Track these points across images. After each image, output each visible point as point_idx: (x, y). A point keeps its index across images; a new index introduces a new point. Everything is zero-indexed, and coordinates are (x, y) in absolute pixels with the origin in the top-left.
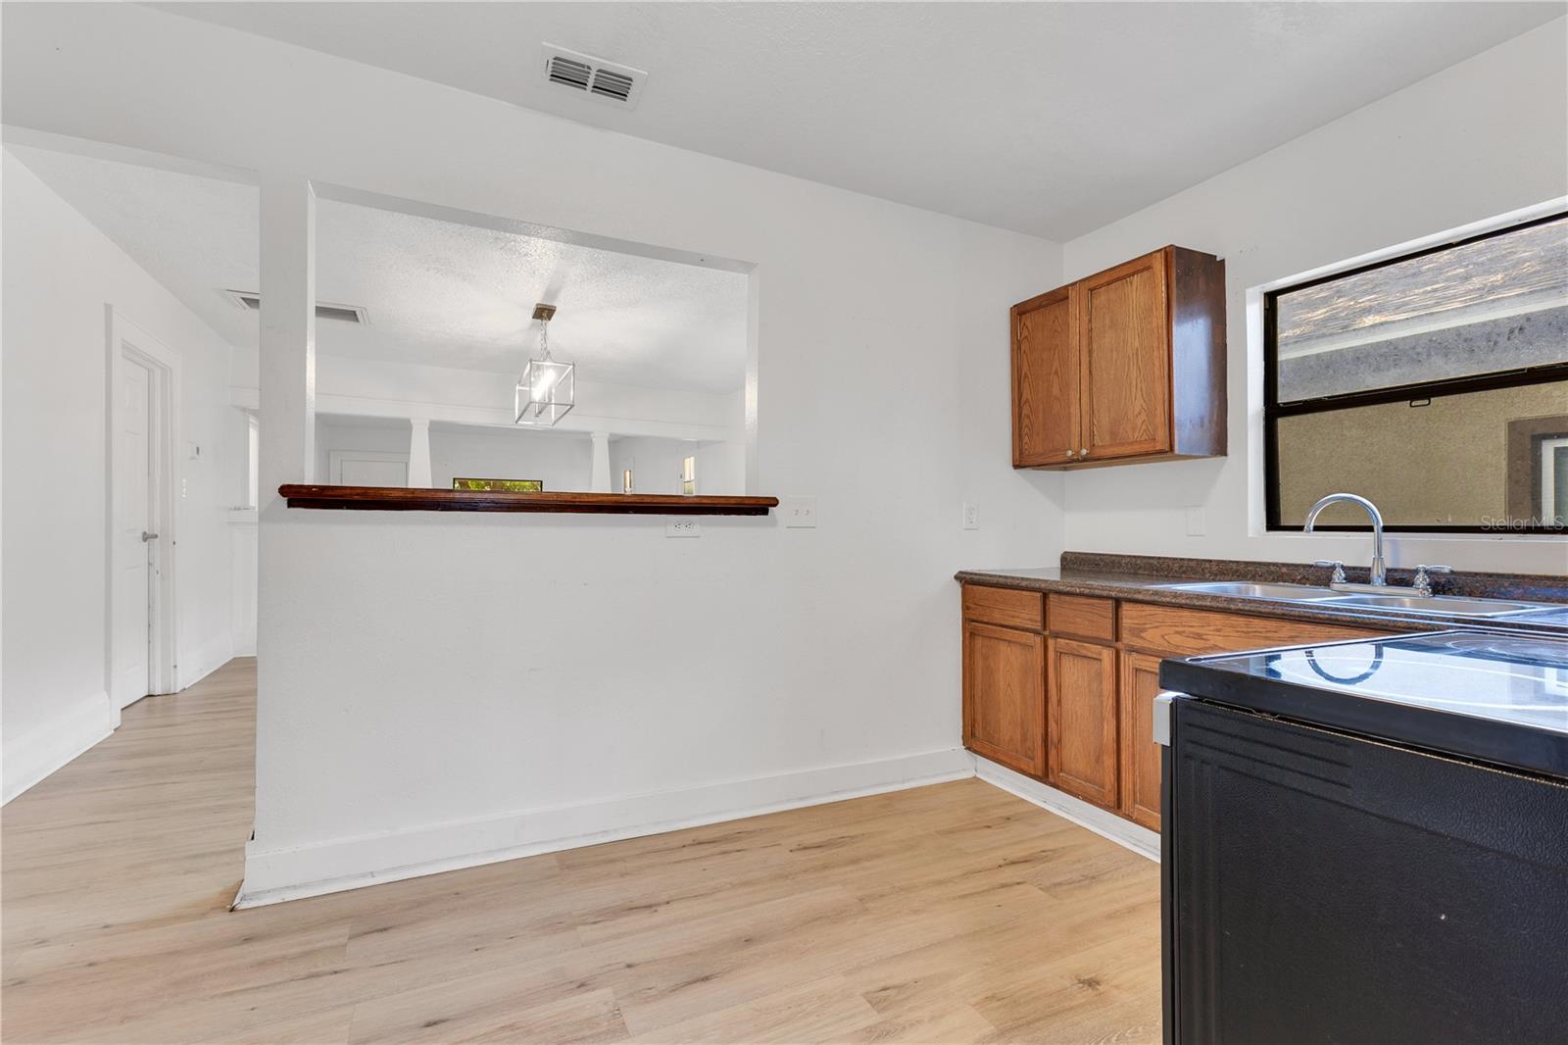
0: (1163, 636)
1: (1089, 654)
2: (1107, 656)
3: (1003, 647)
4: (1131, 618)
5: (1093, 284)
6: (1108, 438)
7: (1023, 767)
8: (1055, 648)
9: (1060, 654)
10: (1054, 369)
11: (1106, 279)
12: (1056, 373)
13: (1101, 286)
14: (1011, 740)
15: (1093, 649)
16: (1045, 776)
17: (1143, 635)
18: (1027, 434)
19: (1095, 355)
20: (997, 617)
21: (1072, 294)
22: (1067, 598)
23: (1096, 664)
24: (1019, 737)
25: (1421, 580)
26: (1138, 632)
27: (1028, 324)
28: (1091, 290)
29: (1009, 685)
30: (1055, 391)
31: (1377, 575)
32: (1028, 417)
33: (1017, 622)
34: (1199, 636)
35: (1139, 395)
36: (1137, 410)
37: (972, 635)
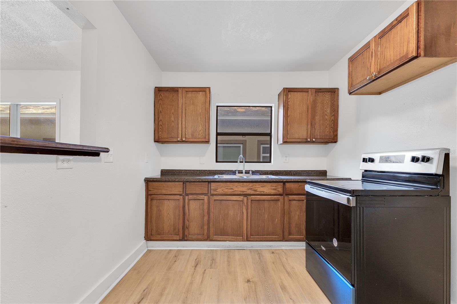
0: (222, 190)
1: (200, 198)
2: (206, 198)
3: (166, 202)
4: (213, 187)
5: (187, 90)
6: (190, 136)
7: (175, 239)
8: (188, 199)
9: (189, 200)
10: (172, 112)
11: (192, 90)
12: (173, 113)
13: (190, 91)
14: (169, 231)
15: (202, 197)
16: (184, 239)
17: (217, 190)
18: (160, 131)
19: (187, 111)
20: (164, 192)
21: (180, 90)
22: (193, 183)
23: (202, 201)
24: (172, 230)
25: (251, 172)
26: (215, 190)
27: (162, 94)
28: (186, 91)
29: (168, 214)
30: (173, 119)
31: (244, 172)
32: (161, 126)
33: (173, 193)
34: (232, 189)
35: (201, 125)
36: (200, 129)
37: (152, 199)
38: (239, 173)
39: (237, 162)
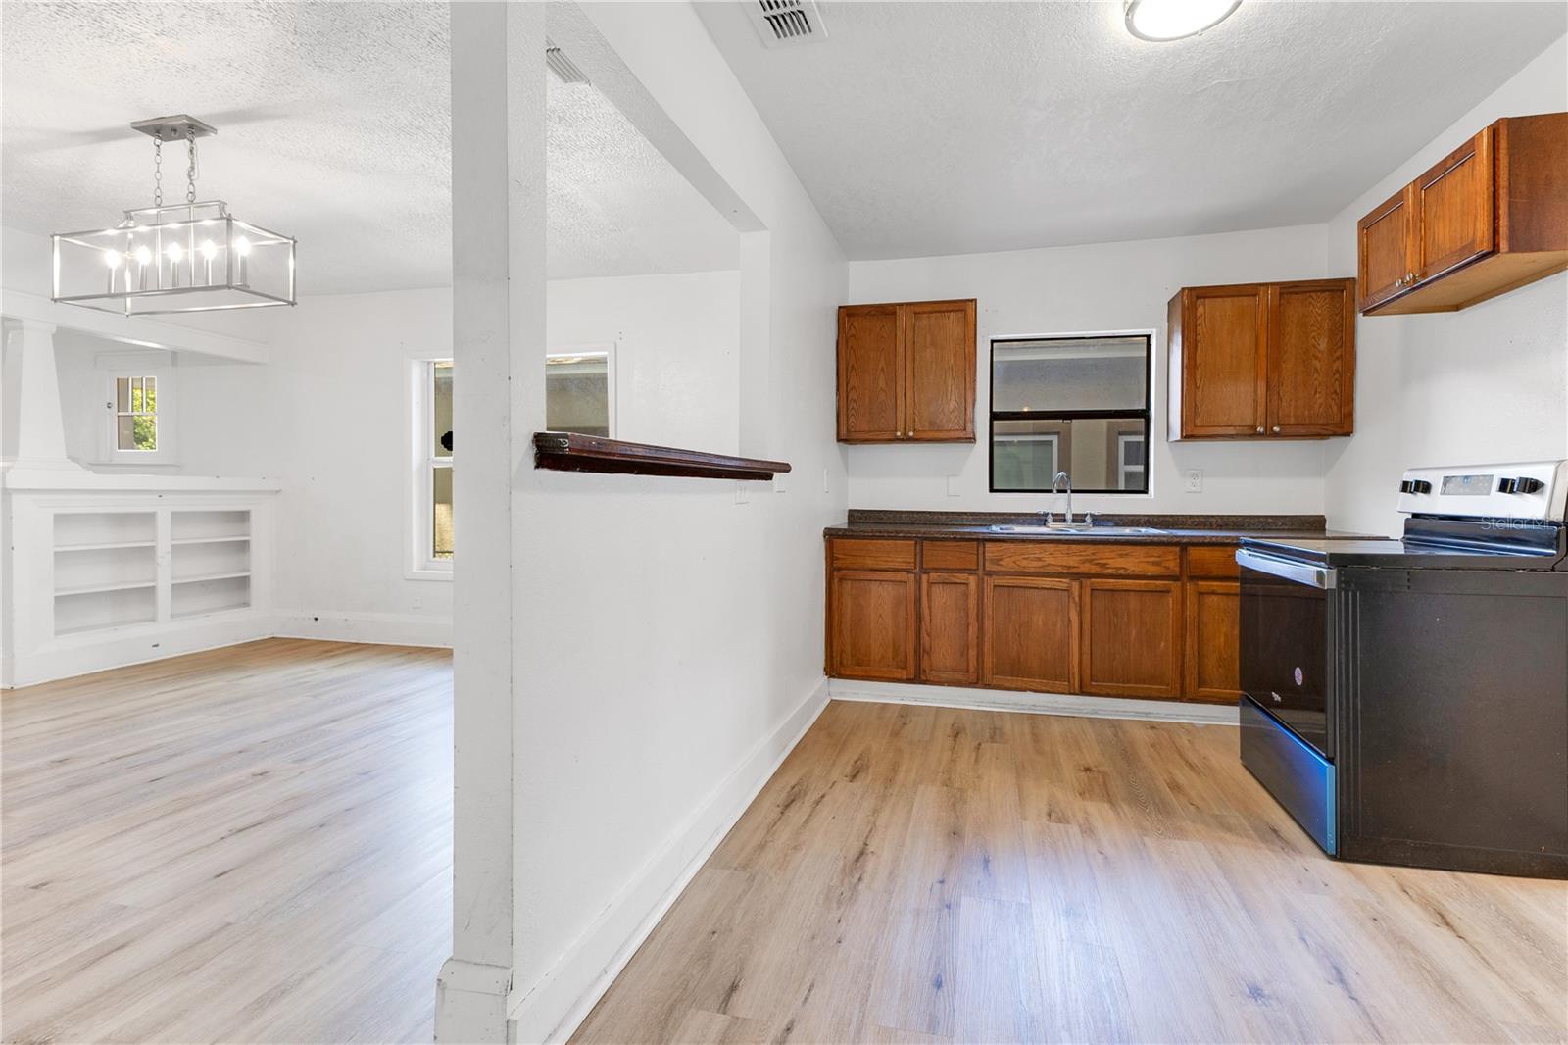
0: (1015, 562)
1: (959, 581)
2: (972, 581)
3: (874, 587)
4: (992, 552)
5: (918, 309)
6: (927, 425)
7: (898, 676)
8: (928, 581)
9: (930, 584)
10: (880, 366)
11: (929, 308)
12: (883, 369)
13: (924, 312)
14: (883, 657)
15: (961, 577)
16: (918, 678)
17: (1001, 562)
18: (855, 414)
19: (917, 362)
20: (870, 562)
21: (900, 312)
22: (939, 543)
23: (963, 588)
24: (891, 656)
25: (1088, 519)
26: (997, 561)
27: (856, 324)
28: (915, 313)
29: (880, 615)
30: (882, 384)
31: (1069, 517)
32: (854, 401)
33: (891, 565)
34: (1039, 559)
35: (953, 398)
36: (951, 407)
37: (841, 580)
38: (1054, 521)
39: (1050, 491)
